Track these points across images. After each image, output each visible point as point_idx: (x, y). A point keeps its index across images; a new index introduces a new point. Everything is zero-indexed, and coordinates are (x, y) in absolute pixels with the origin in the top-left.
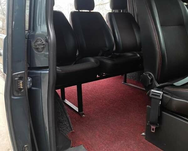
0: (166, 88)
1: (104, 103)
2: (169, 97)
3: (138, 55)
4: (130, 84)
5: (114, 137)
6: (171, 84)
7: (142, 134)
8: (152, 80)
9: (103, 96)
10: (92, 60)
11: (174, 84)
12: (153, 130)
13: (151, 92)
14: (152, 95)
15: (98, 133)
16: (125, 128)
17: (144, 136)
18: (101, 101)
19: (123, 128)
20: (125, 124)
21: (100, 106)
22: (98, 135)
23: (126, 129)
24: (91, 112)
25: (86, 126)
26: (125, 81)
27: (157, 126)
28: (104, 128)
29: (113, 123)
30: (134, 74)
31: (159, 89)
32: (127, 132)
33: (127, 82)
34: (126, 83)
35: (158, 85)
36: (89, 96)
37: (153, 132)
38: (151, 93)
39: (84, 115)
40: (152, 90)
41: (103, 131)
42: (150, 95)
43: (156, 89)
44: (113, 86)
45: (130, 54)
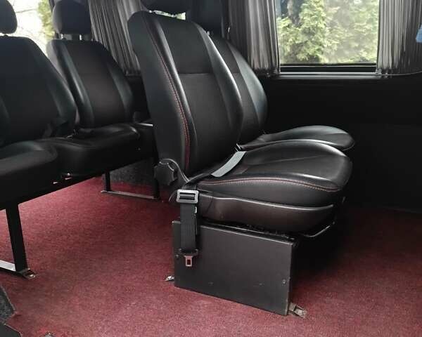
0: (202, 183)
1: (72, 241)
2: (210, 197)
3: (135, 130)
4: (120, 193)
5: (115, 300)
6: (208, 174)
7: (167, 279)
8: (176, 172)
9: (67, 226)
10: (36, 147)
11: (213, 174)
12: (189, 263)
13: (178, 193)
14: (180, 198)
15: (77, 301)
16: (133, 278)
17: (172, 280)
18: (65, 237)
19: (128, 279)
20: (129, 269)
21: (65, 248)
22: (80, 305)
23: (135, 279)
24: (47, 266)
25: (46, 296)
26: (108, 188)
27: (196, 254)
28: (88, 289)
29: (104, 274)
30: (124, 170)
31: (190, 186)
32: (138, 284)
33: (112, 189)
34: (110, 191)
35: (188, 180)
36: (30, 233)
37: (189, 267)
38: (178, 196)
39: (33, 273)
40: (180, 191)
41: (88, 295)
42: (178, 200)
43: (186, 187)
44: (82, 203)
45: (114, 129)
